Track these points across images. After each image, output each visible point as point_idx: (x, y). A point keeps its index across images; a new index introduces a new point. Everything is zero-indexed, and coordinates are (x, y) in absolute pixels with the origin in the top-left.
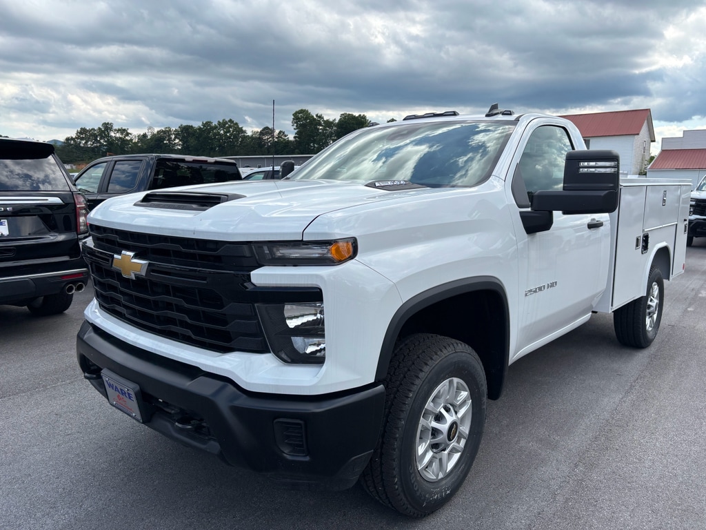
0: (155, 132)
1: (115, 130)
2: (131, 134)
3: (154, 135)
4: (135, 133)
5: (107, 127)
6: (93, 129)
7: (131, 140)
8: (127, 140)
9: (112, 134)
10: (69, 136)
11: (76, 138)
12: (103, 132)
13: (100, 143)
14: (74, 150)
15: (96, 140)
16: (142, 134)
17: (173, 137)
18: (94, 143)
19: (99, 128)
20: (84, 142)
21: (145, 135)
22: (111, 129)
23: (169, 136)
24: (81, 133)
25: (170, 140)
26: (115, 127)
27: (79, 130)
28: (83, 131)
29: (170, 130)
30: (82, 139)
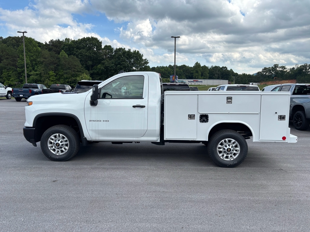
0: (299, 66)
1: (279, 67)
2: (286, 68)
3: (298, 68)
4: (288, 68)
5: (276, 66)
6: (270, 68)
7: (286, 71)
8: (284, 71)
9: (278, 69)
10: (259, 71)
11: (262, 72)
12: (274, 68)
13: (272, 73)
14: (260, 77)
15: (270, 72)
16: (292, 68)
17: (308, 68)
18: (269, 73)
19: (272, 67)
20: (265, 73)
21: (293, 68)
22: (277, 67)
23: (306, 68)
24: (264, 70)
25: (306, 69)
26: (279, 66)
27: (263, 68)
28: (265, 69)
29: (307, 65)
30: (264, 72)
